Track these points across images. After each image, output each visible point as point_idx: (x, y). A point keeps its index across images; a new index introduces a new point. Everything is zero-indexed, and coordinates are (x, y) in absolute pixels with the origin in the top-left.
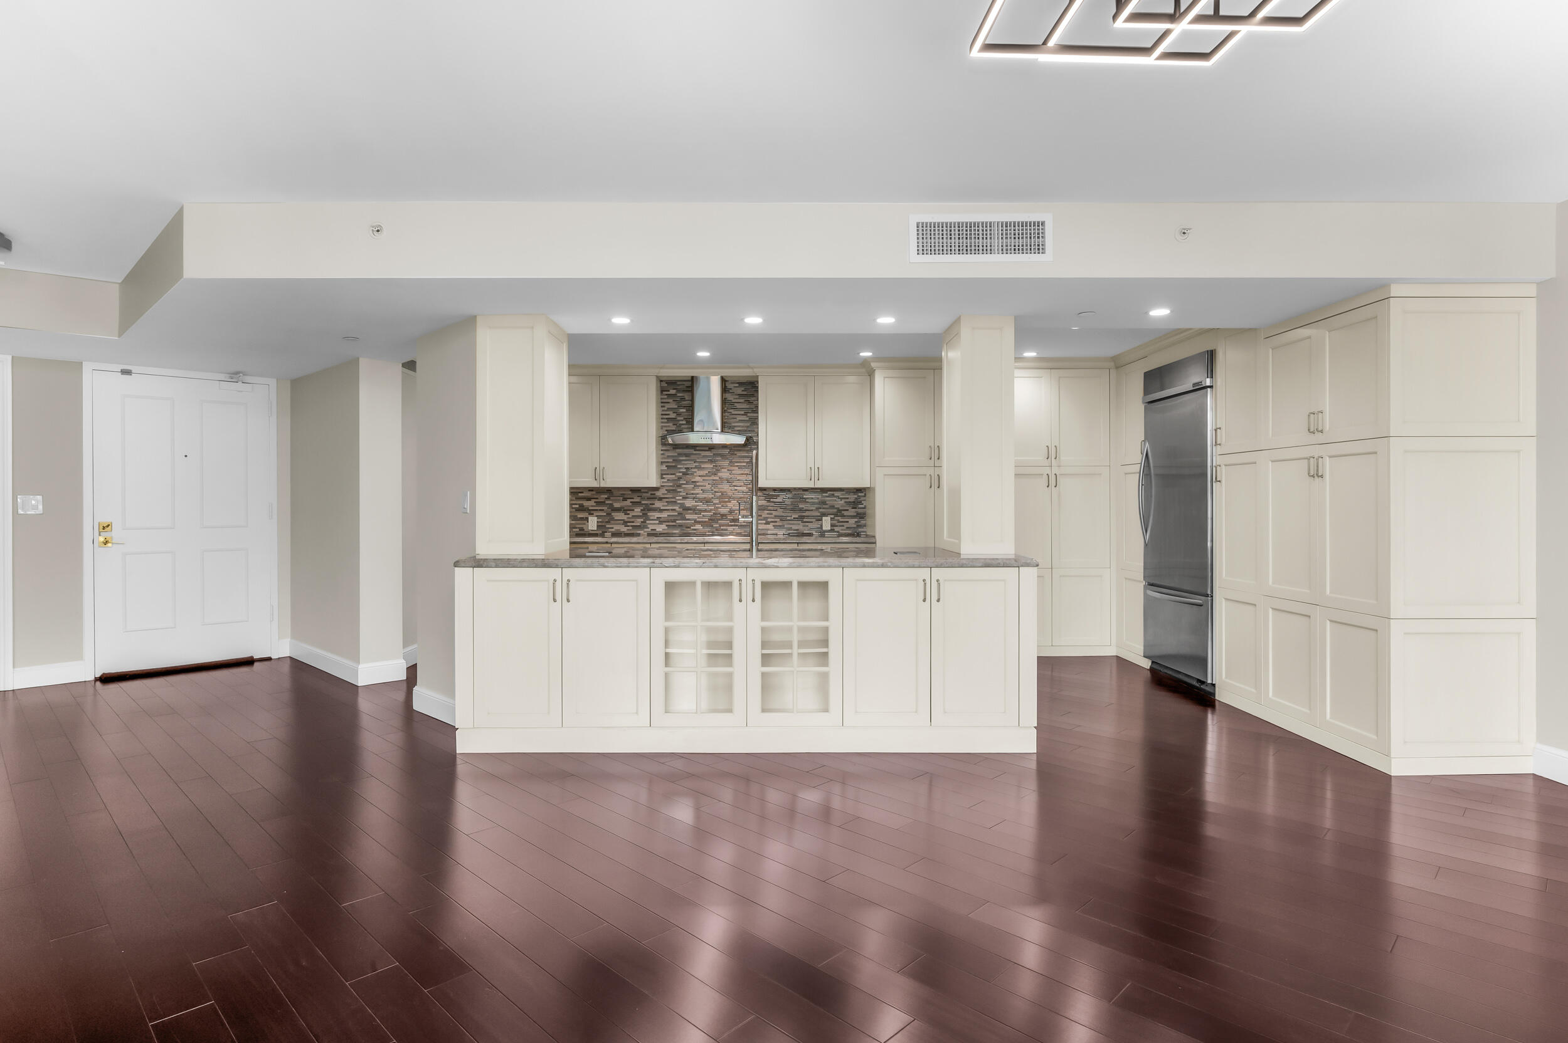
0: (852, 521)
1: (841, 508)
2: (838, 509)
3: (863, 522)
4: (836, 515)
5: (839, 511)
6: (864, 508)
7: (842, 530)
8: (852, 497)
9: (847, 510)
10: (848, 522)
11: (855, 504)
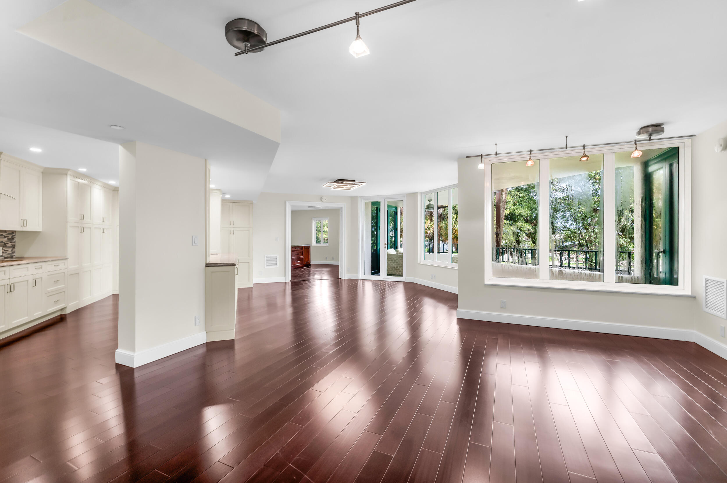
0: (10, 250)
1: (5, 243)
2: (4, 243)
3: (14, 250)
4: (4, 247)
5: (5, 244)
6: (15, 242)
7: (6, 255)
8: (10, 237)
9: (8, 243)
10: (8, 250)
11: (11, 240)
